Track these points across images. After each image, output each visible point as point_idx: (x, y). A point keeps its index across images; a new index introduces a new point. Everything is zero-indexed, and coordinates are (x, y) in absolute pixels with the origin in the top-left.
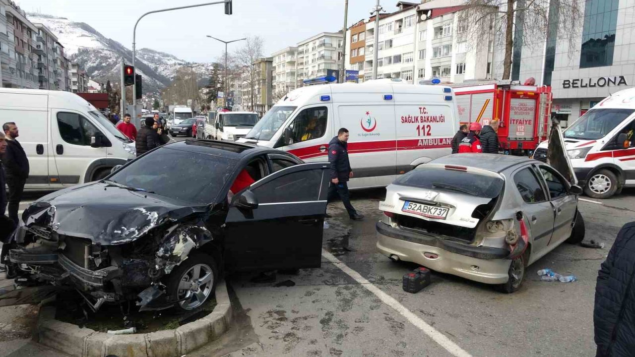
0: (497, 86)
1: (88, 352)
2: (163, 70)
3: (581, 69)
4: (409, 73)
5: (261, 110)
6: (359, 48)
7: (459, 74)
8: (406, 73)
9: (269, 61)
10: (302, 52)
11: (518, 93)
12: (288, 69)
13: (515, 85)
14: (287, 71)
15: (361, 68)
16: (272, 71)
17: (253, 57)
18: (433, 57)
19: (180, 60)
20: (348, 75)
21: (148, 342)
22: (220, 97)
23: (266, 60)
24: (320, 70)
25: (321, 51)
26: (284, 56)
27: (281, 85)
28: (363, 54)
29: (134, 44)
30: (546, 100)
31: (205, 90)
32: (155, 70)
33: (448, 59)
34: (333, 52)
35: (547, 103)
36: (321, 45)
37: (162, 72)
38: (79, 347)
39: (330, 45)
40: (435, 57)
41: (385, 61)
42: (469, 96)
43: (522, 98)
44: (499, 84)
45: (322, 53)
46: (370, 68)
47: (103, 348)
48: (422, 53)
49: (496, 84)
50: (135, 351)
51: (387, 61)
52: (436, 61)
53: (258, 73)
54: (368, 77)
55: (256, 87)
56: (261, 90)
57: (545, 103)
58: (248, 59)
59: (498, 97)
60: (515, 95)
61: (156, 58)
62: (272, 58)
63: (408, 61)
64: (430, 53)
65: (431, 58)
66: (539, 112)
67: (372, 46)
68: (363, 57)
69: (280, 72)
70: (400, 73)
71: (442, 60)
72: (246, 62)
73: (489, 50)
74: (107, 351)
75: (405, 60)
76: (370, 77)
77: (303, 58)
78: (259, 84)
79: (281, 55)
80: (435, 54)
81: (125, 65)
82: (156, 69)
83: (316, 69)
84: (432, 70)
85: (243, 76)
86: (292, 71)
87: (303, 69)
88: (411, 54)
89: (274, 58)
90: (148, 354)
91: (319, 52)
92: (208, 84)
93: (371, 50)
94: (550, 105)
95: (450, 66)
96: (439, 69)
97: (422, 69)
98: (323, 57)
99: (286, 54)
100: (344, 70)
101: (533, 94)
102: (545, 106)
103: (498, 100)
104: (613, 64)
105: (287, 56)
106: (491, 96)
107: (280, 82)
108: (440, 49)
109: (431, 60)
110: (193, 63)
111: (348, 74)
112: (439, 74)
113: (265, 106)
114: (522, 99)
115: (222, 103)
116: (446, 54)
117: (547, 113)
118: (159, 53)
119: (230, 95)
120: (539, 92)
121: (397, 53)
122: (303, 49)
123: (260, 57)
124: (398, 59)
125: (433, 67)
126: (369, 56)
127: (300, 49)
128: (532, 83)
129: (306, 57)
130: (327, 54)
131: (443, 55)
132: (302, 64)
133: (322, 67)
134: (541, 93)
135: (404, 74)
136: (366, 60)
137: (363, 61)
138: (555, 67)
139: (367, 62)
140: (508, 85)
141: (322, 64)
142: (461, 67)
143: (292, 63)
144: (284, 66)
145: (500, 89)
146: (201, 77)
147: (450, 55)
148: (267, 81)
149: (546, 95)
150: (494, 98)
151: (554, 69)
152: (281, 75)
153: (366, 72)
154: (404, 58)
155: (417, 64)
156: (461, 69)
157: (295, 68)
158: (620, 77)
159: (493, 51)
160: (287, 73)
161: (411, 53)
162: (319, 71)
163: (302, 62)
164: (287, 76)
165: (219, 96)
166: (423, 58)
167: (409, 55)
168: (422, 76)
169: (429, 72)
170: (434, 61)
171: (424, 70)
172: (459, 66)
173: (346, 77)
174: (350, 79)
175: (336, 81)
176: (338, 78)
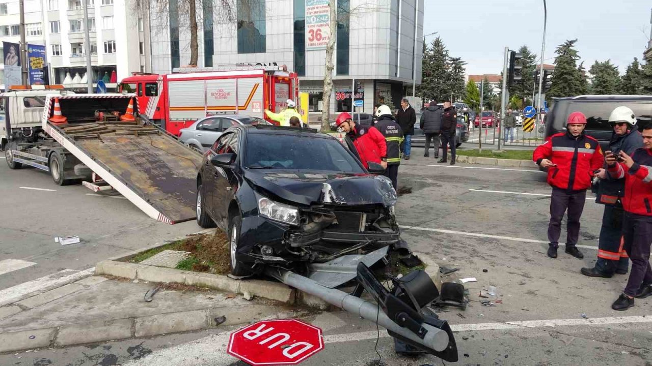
3: (239, 54)
7: (108, 53)
11: (279, 78)
18: (71, 31)
20: (31, 51)
35: (296, 87)
40: (74, 31)
42: (234, 80)
43: (281, 83)
44: (267, 70)
48: (55, 26)
49: (264, 70)
52: (76, 36)
59: (266, 81)
60: (277, 80)
63: (34, 33)
64: (65, 27)
65: (68, 32)
66: (293, 95)
73: (139, 28)
75: (30, 33)
80: (73, 28)
84: (72, 47)
88: (39, 26)
94: (299, 89)
95: (96, 44)
96: (81, 46)
97: (57, 45)
100: (24, 44)
101: (288, 79)
102: (295, 90)
103: (266, 84)
104: (267, 51)
106: (260, 81)
108: (79, 22)
109: (68, 34)
111: (31, 49)
112: (81, 52)
116: (88, 29)
117: (297, 96)
120: (291, 77)
121: (17, 22)
125: (71, 43)
131: (84, 30)
134: (293, 79)
138: (215, 50)
140: (271, 71)
142: (110, 45)
145: (267, 74)
150: (263, 82)
151: (214, 54)
154: (28, 29)
155: (48, 38)
156: (110, 48)
158: (273, 63)
159: (144, 30)
161: (37, 23)
166: (56, 31)
167: (35, 26)
168: (58, 53)
169: (67, 50)
170: (72, 36)
171: (59, 45)
172: (107, 43)
173: (29, 53)
174: (33, 56)
175: (16, 58)
176: (18, 54)
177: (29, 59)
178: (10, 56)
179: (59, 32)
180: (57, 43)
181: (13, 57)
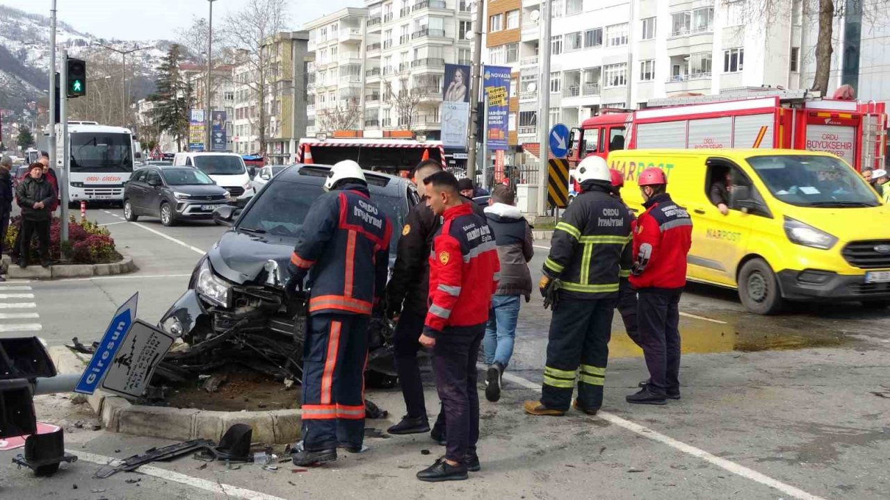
0: (782, 102)
1: (198, 432)
2: (41, 58)
4: (619, 69)
5: (279, 152)
6: (507, 13)
7: (729, 72)
8: (614, 69)
9: (300, 40)
10: (376, 20)
11: (820, 115)
12: (345, 57)
13: (814, 99)
14: (341, 64)
15: (512, 57)
16: (306, 63)
17: (266, 31)
18: (673, 34)
19: (81, 35)
20: (488, 76)
21: (274, 418)
22: (196, 121)
23: (291, 36)
24: (420, 61)
25: (422, 18)
26: (335, 28)
27: (327, 95)
28: (517, 26)
29: (55, 11)
30: (874, 129)
31: (146, 106)
32: (20, 57)
33: (702, 39)
34: (447, 20)
35: (877, 134)
36: (421, 4)
37: (38, 62)
38: (185, 427)
39: (442, 6)
40: (678, 34)
41: (567, 43)
43: (828, 124)
44: (785, 98)
45: (424, 22)
46: (535, 57)
47: (220, 425)
48: (649, 26)
49: (777, 98)
50: (259, 427)
51: (571, 42)
52: (680, 42)
53: (275, 67)
54: (528, 78)
55: (269, 99)
56: (279, 107)
57: (872, 134)
58: (253, 35)
59: (782, 121)
60: (815, 118)
61: (24, 28)
62: (307, 32)
63: (617, 41)
64: (664, 26)
65: (667, 36)
66: (862, 152)
67: (536, 7)
68: (517, 32)
69: (326, 66)
70: (600, 68)
71: (692, 41)
72: (249, 42)
73: (795, 20)
74: (225, 427)
75: (610, 42)
76: (532, 77)
77: (379, 32)
78: (275, 93)
79: (329, 27)
80: (677, 27)
81: (68, 58)
82: (24, 53)
83: (410, 58)
84: (671, 63)
85: (238, 72)
86: (353, 62)
87: (379, 57)
88: (625, 28)
89: (310, 33)
90: (274, 432)
91: (417, 21)
92: (154, 92)
93: (536, 18)
94: (882, 137)
95: (711, 56)
96: (687, 61)
97: (648, 62)
98: (425, 31)
99: (339, 23)
100: (479, 66)
101: (849, 116)
102: (874, 139)
103: (781, 127)
105: (341, 29)
106: (769, 120)
107: (326, 88)
108: (688, 17)
109: (668, 40)
110: (113, 42)
111: (488, 73)
112: (686, 72)
113: (288, 143)
114: (829, 127)
115: (199, 134)
116: (702, 28)
117: (877, 154)
118: (30, 17)
119: (219, 116)
120: (860, 112)
121: (593, 26)
122: (380, 13)
123: (279, 30)
124: (595, 37)
125: (672, 57)
126: (531, 31)
127: (373, 12)
128: (847, 95)
129: (387, 31)
130: (435, 25)
131: (695, 30)
132: (376, 46)
133: (423, 54)
134: (866, 115)
135: (609, 70)
136: (526, 38)
137: (517, 43)
139: (526, 43)
140: (800, 99)
141: (423, 46)
142: (734, 57)
143: (354, 44)
144: (334, 51)
145: (786, 106)
146: (131, 74)
147: (709, 31)
148: (293, 84)
149: (875, 118)
150: (775, 123)
152: (328, 72)
153: (522, 67)
154: (607, 36)
155: (638, 50)
156: (733, 61)
157: (360, 56)
159: (803, 23)
160: (342, 67)
161: (623, 24)
162: (416, 63)
163: (376, 41)
164: (342, 74)
165: (193, 118)
166: (650, 36)
167: (619, 29)
168: (648, 76)
169: (663, 69)
170: (675, 43)
171: (652, 62)
172: (730, 54)
173: (485, 79)
174: (490, 86)
175: (463, 88)
176: (467, 83)
177: (484, 90)
178: (454, 86)
179: (653, 38)
180: (648, 58)
181: (458, 88)
